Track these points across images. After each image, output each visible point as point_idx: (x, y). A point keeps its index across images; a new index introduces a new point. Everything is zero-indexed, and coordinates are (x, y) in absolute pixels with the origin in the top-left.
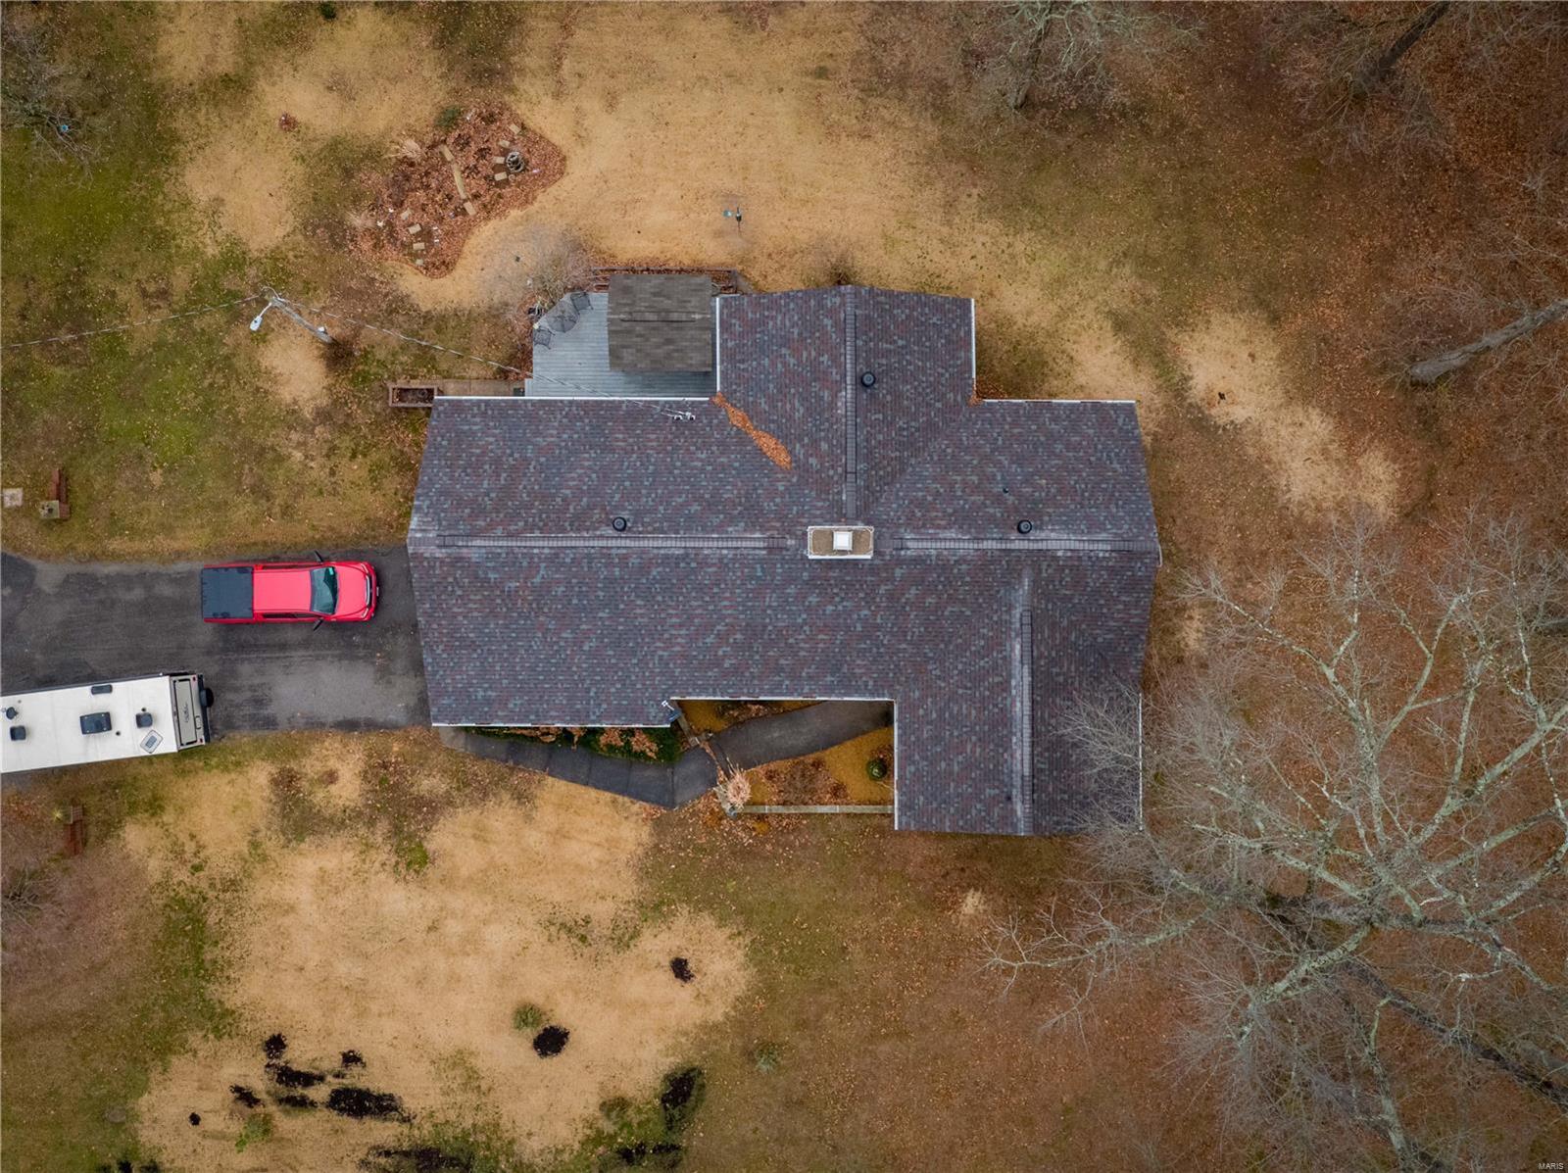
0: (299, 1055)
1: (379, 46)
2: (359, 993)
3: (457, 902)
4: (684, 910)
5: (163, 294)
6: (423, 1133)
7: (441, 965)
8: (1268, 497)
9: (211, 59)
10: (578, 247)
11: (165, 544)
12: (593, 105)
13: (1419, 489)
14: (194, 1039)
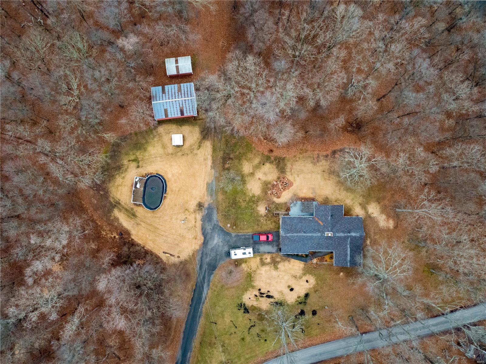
0: (262, 291)
1: (269, 168)
2: (270, 284)
3: (281, 273)
4: (308, 274)
5: (245, 201)
6: (276, 300)
7: (279, 280)
8: (378, 225)
9: (249, 171)
10: (295, 195)
11: (247, 231)
12: (296, 176)
13: (396, 224)
14: (250, 289)
